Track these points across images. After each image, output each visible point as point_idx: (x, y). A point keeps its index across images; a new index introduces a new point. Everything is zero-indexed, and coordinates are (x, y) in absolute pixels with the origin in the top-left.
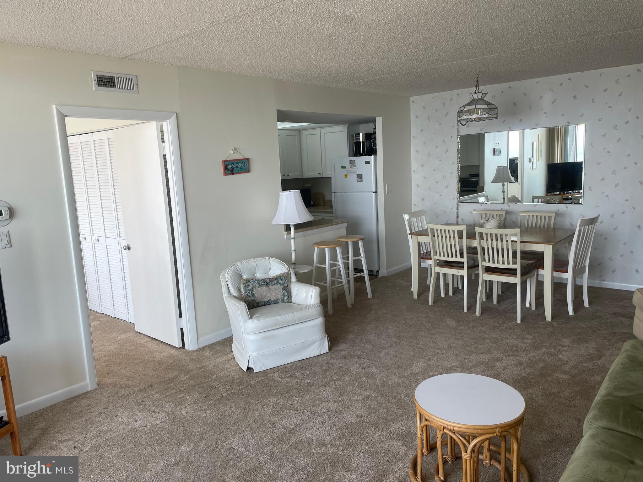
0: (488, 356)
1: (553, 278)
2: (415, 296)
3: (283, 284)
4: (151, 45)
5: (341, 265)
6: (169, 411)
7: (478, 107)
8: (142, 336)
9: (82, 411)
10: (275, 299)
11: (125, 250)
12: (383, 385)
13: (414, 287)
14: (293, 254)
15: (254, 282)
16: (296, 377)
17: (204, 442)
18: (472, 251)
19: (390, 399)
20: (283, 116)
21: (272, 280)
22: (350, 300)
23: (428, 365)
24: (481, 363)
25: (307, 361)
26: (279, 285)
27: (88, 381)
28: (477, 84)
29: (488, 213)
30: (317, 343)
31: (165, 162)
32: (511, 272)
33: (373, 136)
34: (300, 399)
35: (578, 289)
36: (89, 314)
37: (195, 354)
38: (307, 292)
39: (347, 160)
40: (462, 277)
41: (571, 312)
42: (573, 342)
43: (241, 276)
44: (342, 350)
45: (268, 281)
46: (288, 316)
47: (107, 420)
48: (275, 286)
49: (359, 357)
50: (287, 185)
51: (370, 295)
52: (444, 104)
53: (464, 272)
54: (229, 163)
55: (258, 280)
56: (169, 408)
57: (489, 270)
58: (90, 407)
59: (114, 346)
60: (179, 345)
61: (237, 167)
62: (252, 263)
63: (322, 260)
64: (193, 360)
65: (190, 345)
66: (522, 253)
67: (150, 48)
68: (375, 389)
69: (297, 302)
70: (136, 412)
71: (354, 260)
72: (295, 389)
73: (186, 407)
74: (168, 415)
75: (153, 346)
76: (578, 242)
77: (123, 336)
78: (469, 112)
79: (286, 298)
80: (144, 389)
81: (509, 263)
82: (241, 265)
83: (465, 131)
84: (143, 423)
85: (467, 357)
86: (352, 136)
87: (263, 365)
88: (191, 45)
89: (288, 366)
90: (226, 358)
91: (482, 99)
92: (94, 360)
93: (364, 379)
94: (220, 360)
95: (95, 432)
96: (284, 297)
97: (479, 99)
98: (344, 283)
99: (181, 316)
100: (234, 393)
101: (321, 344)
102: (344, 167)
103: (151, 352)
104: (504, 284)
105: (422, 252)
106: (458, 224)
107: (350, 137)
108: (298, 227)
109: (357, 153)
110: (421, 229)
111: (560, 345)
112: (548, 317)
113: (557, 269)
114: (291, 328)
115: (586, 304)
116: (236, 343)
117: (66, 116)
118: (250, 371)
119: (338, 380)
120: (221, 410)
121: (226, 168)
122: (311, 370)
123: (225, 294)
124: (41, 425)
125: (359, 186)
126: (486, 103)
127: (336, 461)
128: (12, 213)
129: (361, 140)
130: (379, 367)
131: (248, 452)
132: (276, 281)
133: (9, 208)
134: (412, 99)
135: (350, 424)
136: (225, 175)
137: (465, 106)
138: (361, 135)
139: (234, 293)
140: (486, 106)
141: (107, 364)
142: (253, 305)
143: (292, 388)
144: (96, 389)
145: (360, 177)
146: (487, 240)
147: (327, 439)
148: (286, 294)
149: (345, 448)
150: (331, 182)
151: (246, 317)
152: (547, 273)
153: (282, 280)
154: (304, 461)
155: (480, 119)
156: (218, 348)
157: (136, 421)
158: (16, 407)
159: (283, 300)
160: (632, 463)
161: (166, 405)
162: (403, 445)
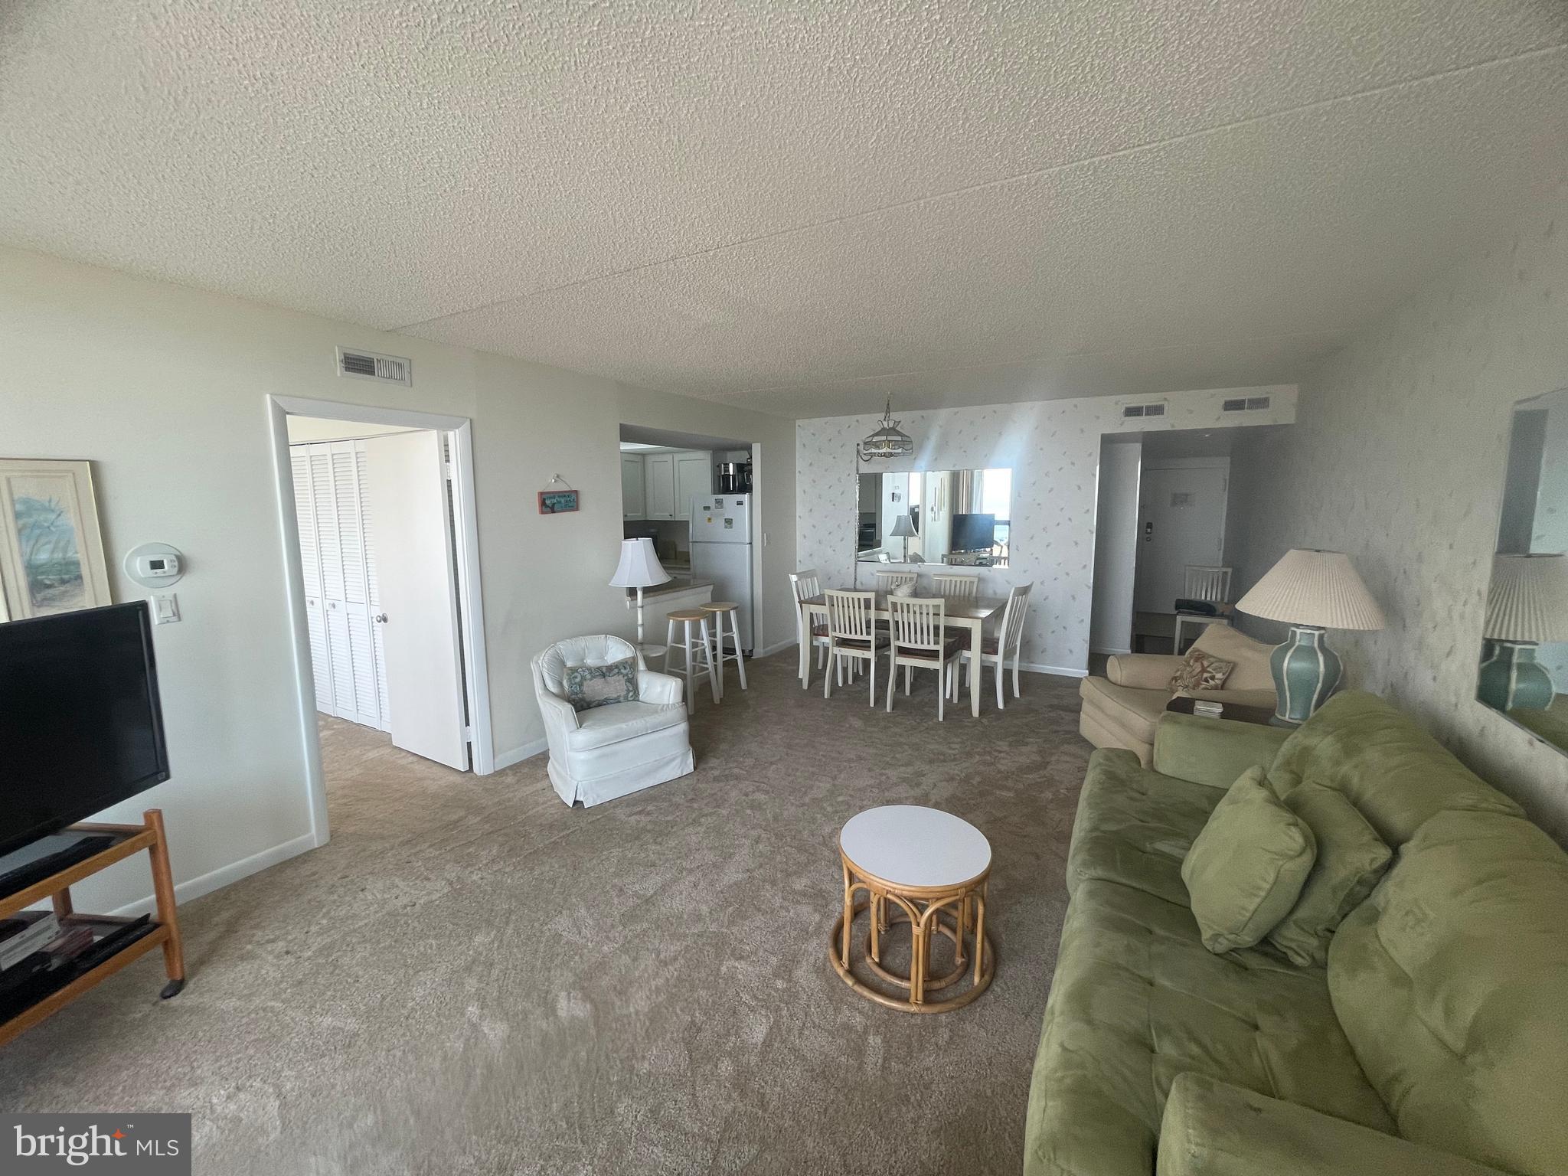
0: (910, 769)
1: (982, 661)
2: (805, 686)
3: (627, 675)
4: (438, 315)
5: (705, 644)
6: (452, 876)
7: (889, 438)
8: (404, 754)
9: (301, 885)
10: (615, 696)
11: (379, 622)
12: (776, 819)
13: (803, 672)
14: (640, 630)
15: (583, 671)
16: (649, 814)
17: (512, 926)
18: (882, 625)
19: (789, 840)
20: (628, 434)
21: (610, 668)
22: (717, 691)
23: (834, 785)
24: (904, 780)
25: (663, 787)
26: (621, 676)
27: (313, 831)
28: (888, 408)
29: (891, 575)
30: (678, 761)
31: (450, 491)
32: (933, 655)
33: (747, 469)
34: (658, 847)
35: (1007, 673)
36: (318, 720)
37: (490, 780)
38: (663, 686)
39: (711, 500)
40: (867, 662)
41: (1001, 706)
42: (1010, 745)
43: (563, 663)
44: (712, 768)
45: (604, 670)
46: (637, 724)
47: (347, 898)
48: (616, 678)
49: (737, 778)
50: (632, 530)
51: (744, 686)
52: (839, 432)
53: (871, 655)
54: (548, 495)
55: (589, 669)
56: (452, 872)
57: (903, 651)
58: (316, 877)
59: (357, 771)
60: (464, 767)
61: (560, 502)
62: (582, 642)
63: (680, 637)
64: (486, 790)
65: (481, 768)
66: (946, 628)
67: (435, 319)
68: (766, 826)
69: (647, 700)
70: (397, 880)
71: (724, 638)
72: (649, 831)
73: (479, 869)
74: (451, 884)
75: (420, 768)
76: (1010, 617)
77: (373, 754)
78: (877, 445)
79: (631, 694)
80: (409, 842)
81: (929, 643)
82: (564, 647)
83: (866, 469)
84: (409, 899)
85: (884, 771)
86: (719, 466)
87: (598, 796)
88: (501, 319)
89: (635, 795)
90: (539, 786)
91: (893, 429)
92: (325, 794)
93: (749, 812)
94: (529, 790)
95: (324, 922)
96: (628, 694)
97: (891, 429)
98: (710, 669)
99: (467, 724)
100: (555, 843)
101: (684, 762)
102: (707, 508)
103: (420, 779)
104: (916, 669)
105: (815, 626)
106: (855, 590)
107: (716, 467)
108: (647, 591)
109: (726, 490)
110: (812, 596)
111: (997, 751)
112: (976, 712)
113: (987, 650)
114: (642, 740)
115: (1017, 694)
116: (555, 763)
117: (288, 413)
118: (578, 805)
119: (711, 814)
120: (537, 871)
121: (543, 503)
122: (670, 801)
123: (539, 690)
124: (225, 915)
125: (727, 534)
126: (899, 434)
127: (720, 944)
128: (183, 565)
129: (731, 473)
130: (767, 792)
131: (585, 940)
132: (617, 671)
133: (177, 556)
134: (798, 422)
135: (735, 884)
136: (543, 512)
137: (873, 436)
138: (731, 465)
139: (553, 690)
140: (899, 438)
141: (345, 801)
142: (583, 706)
143: (644, 830)
144: (327, 845)
145: (729, 522)
146: (903, 612)
147: (705, 909)
148: (631, 689)
149: (732, 923)
150: (688, 527)
151: (573, 725)
152: (974, 655)
153: (625, 668)
154: (672, 948)
155: (891, 455)
156: (526, 770)
157: (396, 898)
158: (176, 888)
159: (626, 698)
160: (1151, 932)
161: (447, 867)
162: (815, 910)
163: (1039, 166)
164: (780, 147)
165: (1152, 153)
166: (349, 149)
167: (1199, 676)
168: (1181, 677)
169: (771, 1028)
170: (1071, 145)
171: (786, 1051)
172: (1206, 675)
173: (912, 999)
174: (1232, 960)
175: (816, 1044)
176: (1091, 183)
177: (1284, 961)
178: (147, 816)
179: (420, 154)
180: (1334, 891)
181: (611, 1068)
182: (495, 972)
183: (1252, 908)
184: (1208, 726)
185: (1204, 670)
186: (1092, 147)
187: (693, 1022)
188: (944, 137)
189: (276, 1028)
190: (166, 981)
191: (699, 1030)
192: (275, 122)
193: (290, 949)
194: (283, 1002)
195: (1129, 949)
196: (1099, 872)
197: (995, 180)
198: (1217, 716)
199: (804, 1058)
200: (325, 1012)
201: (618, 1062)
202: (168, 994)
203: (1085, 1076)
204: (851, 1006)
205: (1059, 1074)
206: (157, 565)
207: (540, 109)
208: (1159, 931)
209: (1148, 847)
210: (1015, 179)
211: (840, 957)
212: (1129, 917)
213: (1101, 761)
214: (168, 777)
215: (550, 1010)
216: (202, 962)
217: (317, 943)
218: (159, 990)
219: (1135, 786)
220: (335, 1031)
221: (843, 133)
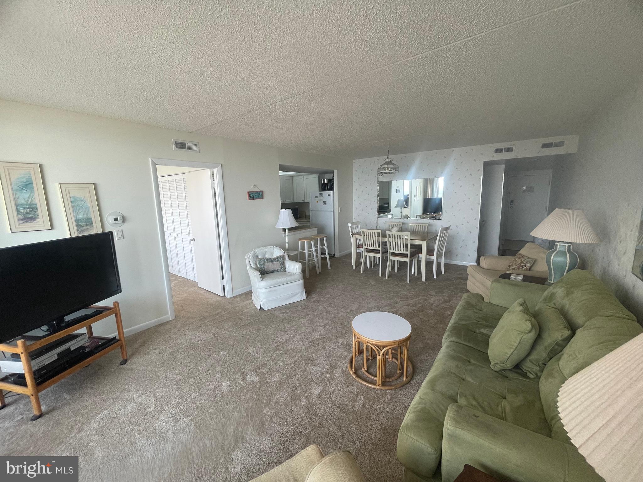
0: (392, 301)
1: (426, 258)
2: (354, 268)
3: (281, 261)
4: (207, 125)
5: (314, 251)
6: (215, 332)
7: (388, 166)
8: (201, 289)
9: (165, 332)
10: (276, 269)
11: (192, 241)
12: (335, 317)
13: (354, 263)
14: (287, 245)
15: (264, 260)
16: (287, 313)
17: (234, 350)
18: (385, 244)
19: (339, 325)
20: (283, 168)
21: (275, 259)
22: (318, 270)
23: (360, 305)
24: (389, 305)
25: (294, 304)
26: (279, 262)
27: (170, 314)
28: (388, 154)
29: (391, 223)
30: (300, 294)
31: (215, 192)
32: (405, 256)
33: (332, 181)
34: (289, 325)
35: (439, 265)
36: (170, 276)
37: (231, 299)
38: (294, 266)
39: (318, 193)
40: (379, 258)
41: (435, 277)
42: (436, 293)
43: (257, 257)
44: (313, 298)
45: (272, 259)
47: (180, 337)
48: (276, 262)
49: (322, 302)
50: (284, 206)
51: (329, 267)
52: (371, 164)
53: (380, 255)
54: (251, 193)
55: (267, 259)
56: (215, 330)
57: (393, 254)
58: (170, 330)
59: (186, 295)
60: (222, 295)
61: (256, 195)
62: (264, 249)
63: (303, 248)
64: (230, 303)
65: (228, 295)
66: (411, 245)
67: (206, 127)
68: (331, 319)
69: (288, 271)
70: (196, 332)
71: (321, 248)
72: (286, 320)
73: (224, 330)
74: (214, 334)
75: (207, 295)
76: (439, 239)
77: (192, 289)
78: (384, 169)
79: (283, 269)
80: (201, 320)
81: (403, 251)
82: (257, 250)
83: (382, 179)
84: (200, 339)
86: (321, 180)
87: (269, 306)
90: (248, 302)
91: (391, 162)
92: (173, 303)
93: (325, 314)
94: (245, 303)
95: (172, 344)
96: (281, 269)
97: (389, 162)
98: (315, 260)
99: (223, 279)
100: (252, 322)
101: (302, 294)
102: (316, 197)
103: (206, 298)
104: (400, 261)
105: (358, 244)
106: (377, 229)
107: (320, 180)
108: (290, 229)
109: (324, 190)
110: (357, 232)
111: (430, 295)
112: (423, 280)
113: (429, 254)
114: (285, 286)
115: (443, 273)
116: (254, 294)
117: (157, 164)
118: (261, 309)
119: (310, 314)
120: (245, 332)
121: (249, 196)
122: (296, 309)
123: (248, 266)
124: (141, 340)
125: (325, 208)
126: (393, 164)
127: (308, 361)
128: (124, 219)
129: (326, 183)
130: (333, 307)
131: (259, 356)
132: (277, 260)
133: (122, 216)
134: (353, 161)
135: (316, 339)
136: (249, 199)
137: (382, 165)
138: (326, 179)
139: (253, 266)
140: (393, 166)
141: (181, 305)
142: (264, 273)
143: (285, 319)
144: (174, 319)
145: (325, 202)
146: (393, 238)
147: (303, 348)
148: (282, 267)
149: (313, 353)
150: (309, 206)
151: (260, 280)
152: (423, 256)
153: (280, 259)
154: (290, 360)
155: (390, 173)
156: (244, 296)
157: (196, 338)
158: (124, 331)
159: (281, 270)
160: (469, 362)
161: (213, 329)
162: (345, 350)
163: (424, 51)
164: (317, 53)
165: (473, 41)
166: (166, 68)
167: (520, 265)
168: (511, 265)
169: (322, 390)
170: (436, 41)
171: (327, 398)
172: (522, 264)
173: (377, 384)
174: (502, 374)
175: (338, 397)
176: (449, 55)
177: (525, 375)
178: (114, 303)
179: (189, 68)
180: (546, 348)
181: (263, 398)
182: (227, 365)
183: (510, 353)
184: (515, 284)
185: (522, 262)
186: (445, 40)
187: (294, 386)
188: (382, 43)
189: (155, 376)
190: (121, 359)
191: (296, 389)
192: (141, 61)
193: (161, 352)
194: (158, 368)
195: (457, 366)
196: (454, 339)
197: (408, 58)
198: (520, 280)
199: (333, 401)
200: (170, 373)
201: (266, 397)
202: (122, 364)
203: (425, 407)
204: (353, 385)
205: (416, 406)
206: (116, 219)
207: (227, 48)
208: (473, 361)
209: (477, 331)
210: (416, 57)
211: (352, 368)
212: (461, 356)
213: (466, 297)
214: (121, 292)
215: (244, 378)
216: (133, 355)
217: (169, 351)
218: (119, 362)
219: (478, 308)
220: (173, 379)
221: (340, 46)
